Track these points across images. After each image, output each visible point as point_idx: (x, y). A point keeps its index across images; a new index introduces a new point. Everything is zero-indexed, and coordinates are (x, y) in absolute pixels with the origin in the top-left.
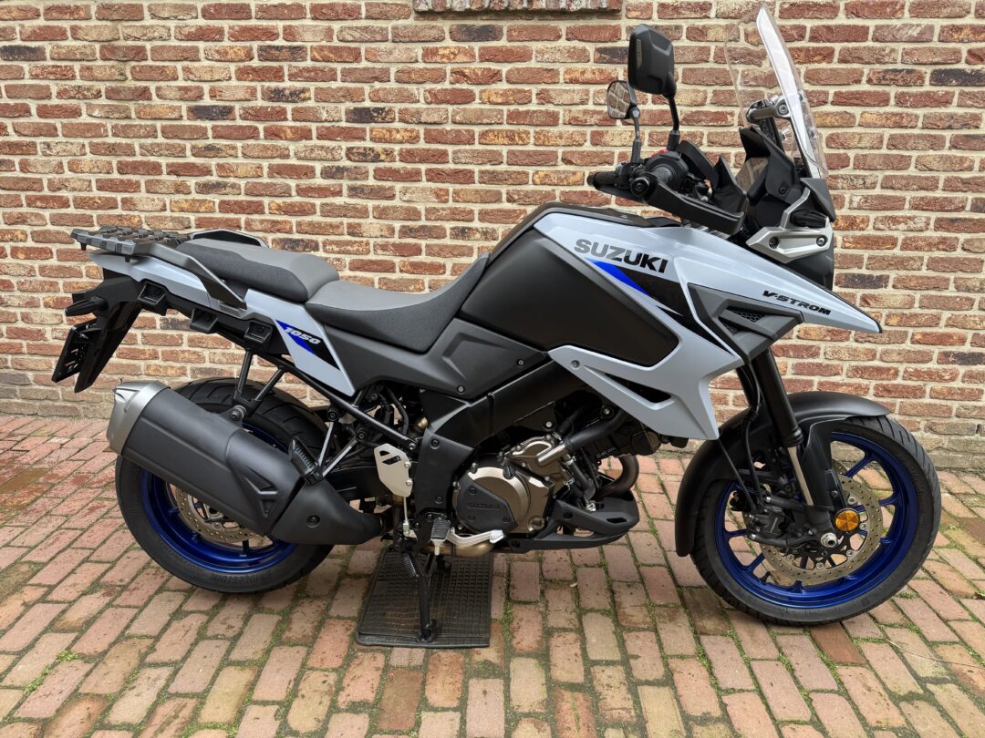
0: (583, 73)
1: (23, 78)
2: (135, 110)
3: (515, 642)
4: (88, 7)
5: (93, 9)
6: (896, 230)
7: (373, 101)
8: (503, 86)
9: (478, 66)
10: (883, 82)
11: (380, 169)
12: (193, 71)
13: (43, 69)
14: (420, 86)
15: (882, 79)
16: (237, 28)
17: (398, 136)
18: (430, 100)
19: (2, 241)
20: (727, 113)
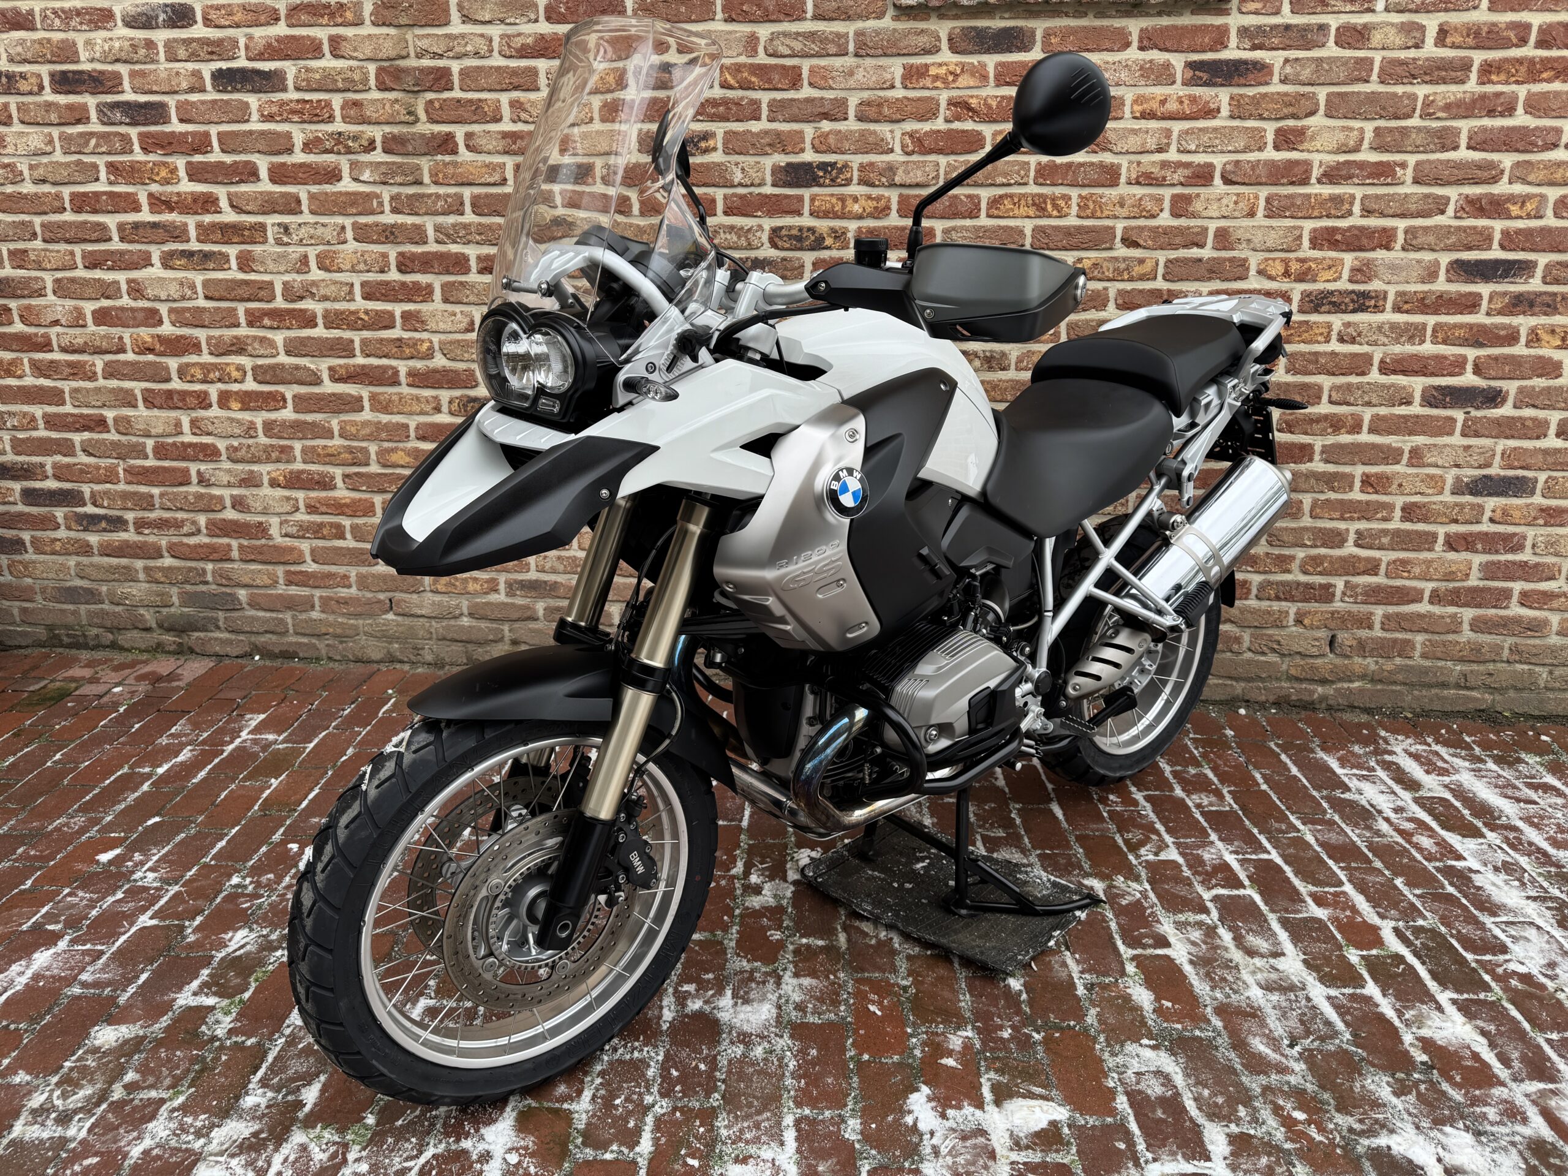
0: (1163, 102)
1: (247, 121)
2: (430, 171)
4: (359, 6)
5: (368, 8)
7: (817, 152)
9: (992, 91)
11: (825, 260)
12: (527, 106)
13: (281, 106)
14: (895, 126)
17: (856, 208)
18: (911, 148)
19: (204, 381)
20: (1396, 164)
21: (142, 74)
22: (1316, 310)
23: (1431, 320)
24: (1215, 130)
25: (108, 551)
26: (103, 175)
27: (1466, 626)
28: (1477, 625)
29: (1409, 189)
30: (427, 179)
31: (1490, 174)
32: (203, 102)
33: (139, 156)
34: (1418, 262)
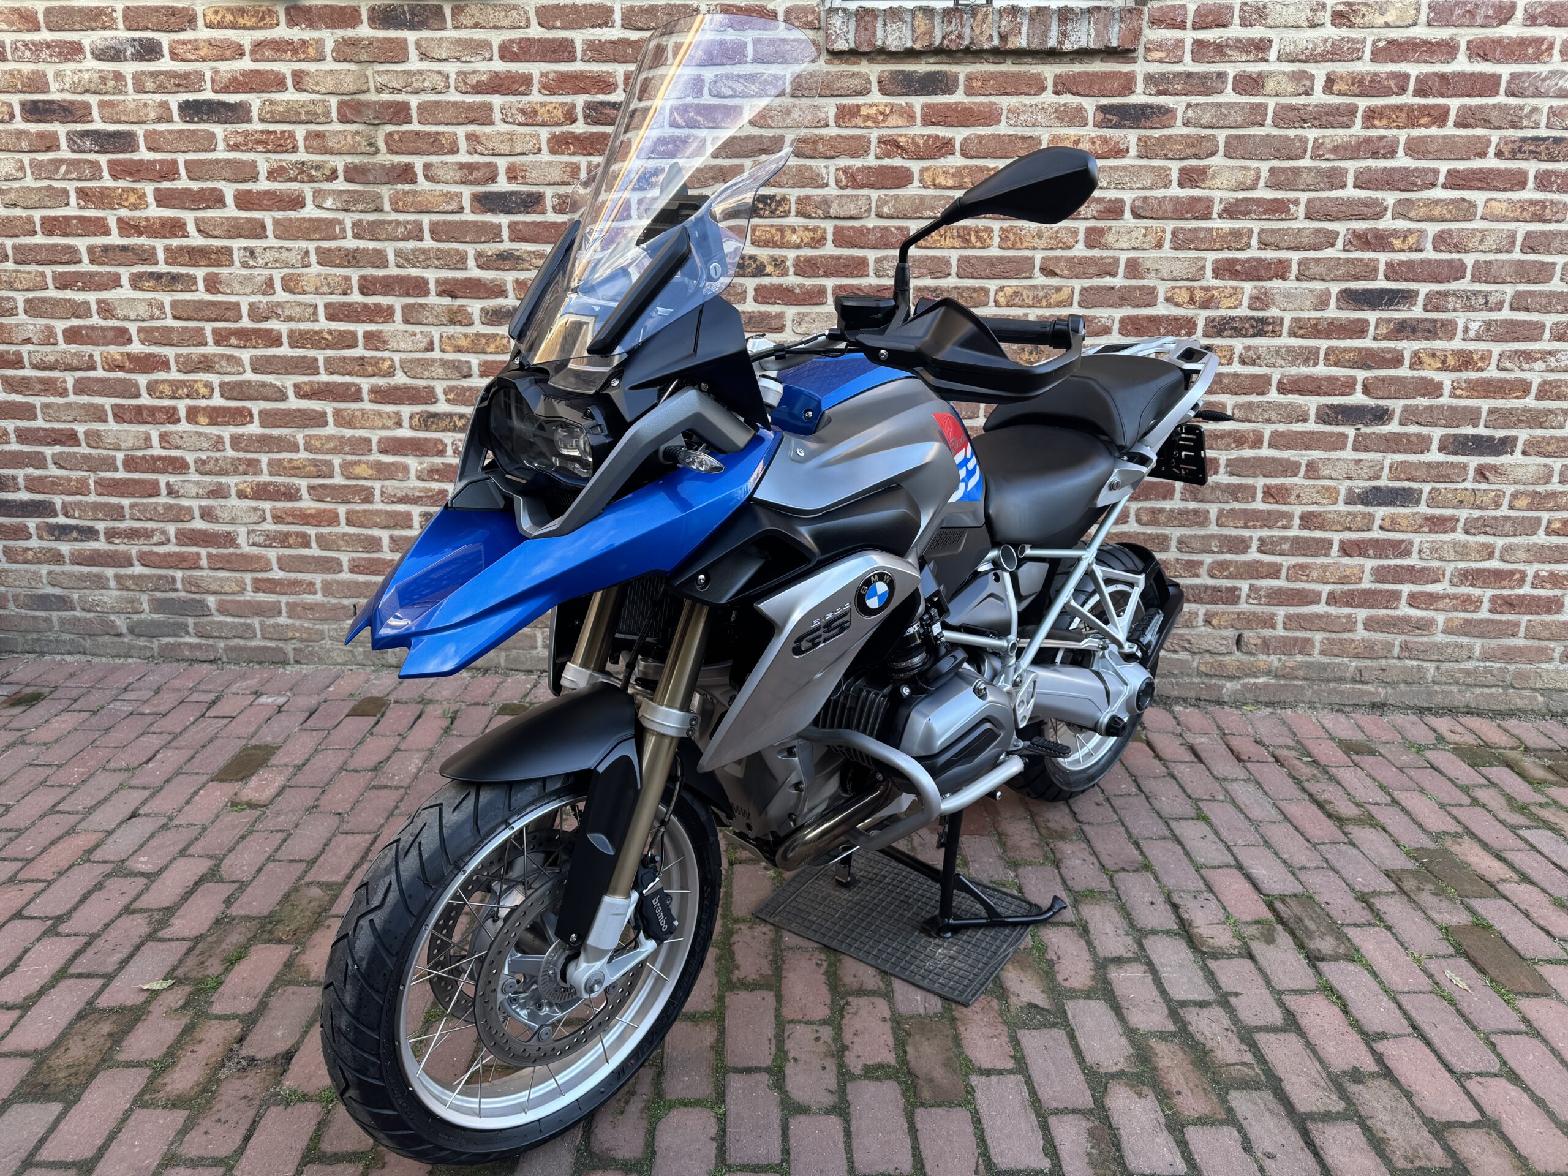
0: (1077, 142)
1: (214, 150)
2: (390, 199)
3: (1060, 978)
4: (320, 43)
5: (329, 46)
6: (1530, 370)
8: (957, 161)
9: (919, 131)
10: (1519, 156)
11: (765, 287)
12: (483, 139)
13: (246, 136)
14: (829, 162)
15: (1519, 150)
16: (552, 75)
17: (794, 238)
18: (844, 183)
19: (173, 397)
20: (1289, 200)
21: (111, 104)
22: (1219, 334)
23: (1324, 344)
24: (1125, 168)
25: (79, 559)
26: (73, 200)
27: (1360, 626)
28: (1370, 625)
29: (1301, 224)
30: (387, 207)
31: (1376, 211)
32: (170, 132)
33: (108, 182)
34: (1312, 291)
